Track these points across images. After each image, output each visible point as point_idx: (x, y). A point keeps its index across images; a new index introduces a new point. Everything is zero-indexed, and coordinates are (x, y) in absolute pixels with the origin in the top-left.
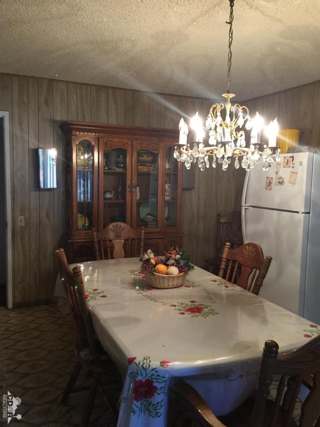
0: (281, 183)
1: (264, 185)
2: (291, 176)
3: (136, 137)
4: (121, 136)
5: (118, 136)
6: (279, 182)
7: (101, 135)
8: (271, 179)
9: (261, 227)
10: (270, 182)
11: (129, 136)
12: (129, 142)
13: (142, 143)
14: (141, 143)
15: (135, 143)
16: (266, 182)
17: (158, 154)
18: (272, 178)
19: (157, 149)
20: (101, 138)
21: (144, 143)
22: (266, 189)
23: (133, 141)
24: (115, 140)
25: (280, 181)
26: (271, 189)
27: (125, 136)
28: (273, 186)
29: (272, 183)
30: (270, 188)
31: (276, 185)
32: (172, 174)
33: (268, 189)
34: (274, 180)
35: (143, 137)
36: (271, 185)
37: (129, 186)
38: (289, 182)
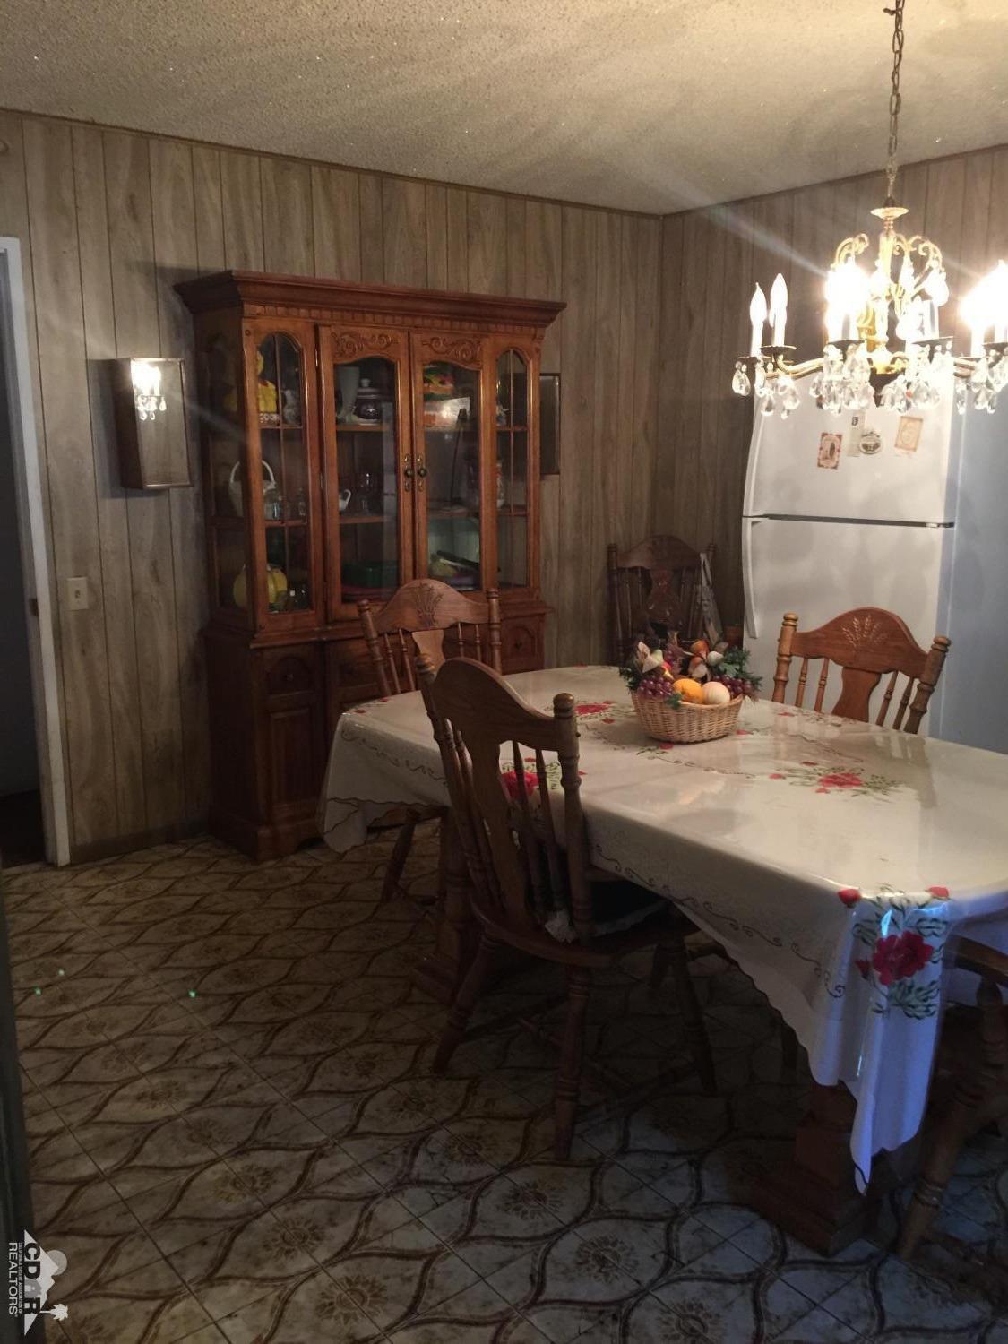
0: (871, 448)
1: (814, 455)
2: (902, 429)
3: (418, 321)
4: (379, 318)
5: (369, 317)
6: (865, 447)
7: (326, 314)
8: (838, 440)
9: (803, 570)
10: (833, 448)
11: (399, 319)
12: (402, 339)
13: (435, 341)
14: (433, 339)
15: (416, 338)
16: (819, 447)
17: (478, 373)
18: (840, 437)
19: (473, 359)
20: (324, 326)
21: (441, 342)
22: (819, 465)
23: (411, 334)
24: (364, 332)
25: (868, 443)
26: (835, 467)
27: (389, 319)
28: (843, 457)
29: (839, 451)
30: (833, 464)
31: (852, 453)
32: (512, 435)
33: (827, 467)
34: (846, 442)
35: (438, 323)
36: (836, 454)
37: (406, 473)
38: (896, 446)
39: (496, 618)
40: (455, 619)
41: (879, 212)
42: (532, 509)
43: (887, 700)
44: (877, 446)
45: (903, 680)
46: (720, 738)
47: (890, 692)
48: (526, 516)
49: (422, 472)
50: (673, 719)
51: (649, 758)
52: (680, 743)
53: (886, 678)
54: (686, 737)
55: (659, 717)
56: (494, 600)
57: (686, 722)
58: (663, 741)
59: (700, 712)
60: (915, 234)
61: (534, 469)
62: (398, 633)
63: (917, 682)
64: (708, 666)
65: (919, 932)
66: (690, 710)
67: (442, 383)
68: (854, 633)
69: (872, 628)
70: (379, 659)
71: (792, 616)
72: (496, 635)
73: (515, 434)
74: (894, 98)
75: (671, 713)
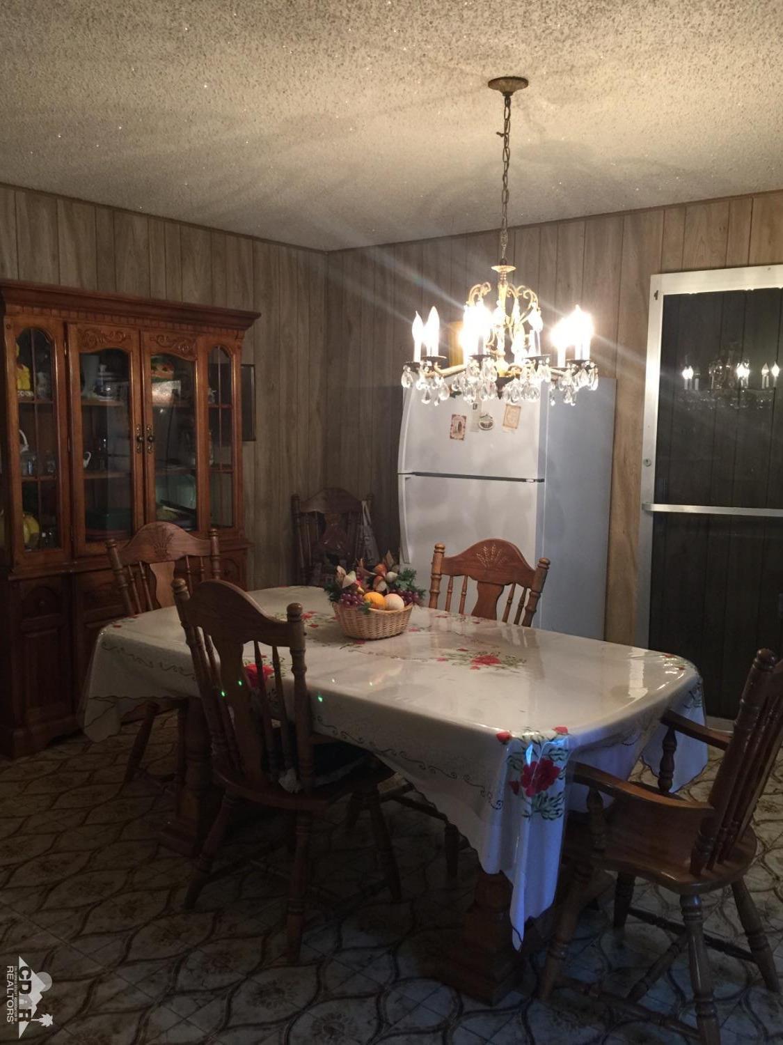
0: (487, 426)
1: (447, 429)
2: (507, 413)
3: (147, 322)
4: (116, 319)
5: (108, 318)
6: (483, 425)
7: (73, 314)
8: (464, 420)
9: (442, 513)
10: (460, 425)
11: (132, 321)
12: (135, 336)
13: (160, 338)
14: (158, 337)
15: (146, 336)
16: (450, 424)
17: (193, 363)
18: (465, 418)
19: (191, 353)
20: (72, 323)
21: (165, 338)
22: (451, 437)
23: (142, 333)
24: (105, 329)
25: (485, 422)
26: (462, 439)
27: (123, 320)
28: (467, 431)
29: (464, 427)
30: (461, 437)
31: (474, 429)
32: (220, 410)
33: (457, 439)
34: (469, 423)
35: (162, 324)
36: (463, 429)
37: (138, 439)
38: (504, 425)
39: (216, 552)
40: (183, 552)
41: (496, 268)
42: (236, 469)
43: (509, 604)
44: (491, 425)
45: (519, 589)
46: (398, 635)
47: (511, 599)
48: (232, 473)
49: (151, 438)
50: (365, 622)
51: (349, 651)
52: (370, 640)
53: (508, 589)
54: (374, 635)
55: (354, 621)
56: (214, 538)
57: (373, 624)
58: (356, 638)
59: (384, 616)
60: (520, 285)
61: (238, 436)
62: (138, 565)
63: (529, 590)
64: (387, 583)
65: (551, 759)
66: (377, 614)
67: (165, 369)
68: (484, 556)
69: (496, 553)
70: (125, 585)
71: (440, 546)
72: (217, 565)
73: (223, 409)
74: (505, 192)
75: (364, 617)
